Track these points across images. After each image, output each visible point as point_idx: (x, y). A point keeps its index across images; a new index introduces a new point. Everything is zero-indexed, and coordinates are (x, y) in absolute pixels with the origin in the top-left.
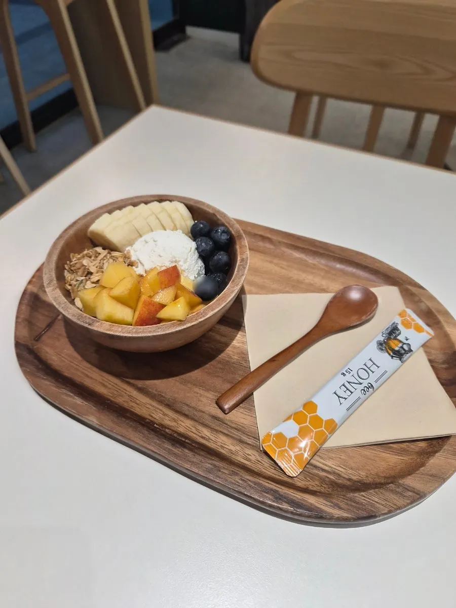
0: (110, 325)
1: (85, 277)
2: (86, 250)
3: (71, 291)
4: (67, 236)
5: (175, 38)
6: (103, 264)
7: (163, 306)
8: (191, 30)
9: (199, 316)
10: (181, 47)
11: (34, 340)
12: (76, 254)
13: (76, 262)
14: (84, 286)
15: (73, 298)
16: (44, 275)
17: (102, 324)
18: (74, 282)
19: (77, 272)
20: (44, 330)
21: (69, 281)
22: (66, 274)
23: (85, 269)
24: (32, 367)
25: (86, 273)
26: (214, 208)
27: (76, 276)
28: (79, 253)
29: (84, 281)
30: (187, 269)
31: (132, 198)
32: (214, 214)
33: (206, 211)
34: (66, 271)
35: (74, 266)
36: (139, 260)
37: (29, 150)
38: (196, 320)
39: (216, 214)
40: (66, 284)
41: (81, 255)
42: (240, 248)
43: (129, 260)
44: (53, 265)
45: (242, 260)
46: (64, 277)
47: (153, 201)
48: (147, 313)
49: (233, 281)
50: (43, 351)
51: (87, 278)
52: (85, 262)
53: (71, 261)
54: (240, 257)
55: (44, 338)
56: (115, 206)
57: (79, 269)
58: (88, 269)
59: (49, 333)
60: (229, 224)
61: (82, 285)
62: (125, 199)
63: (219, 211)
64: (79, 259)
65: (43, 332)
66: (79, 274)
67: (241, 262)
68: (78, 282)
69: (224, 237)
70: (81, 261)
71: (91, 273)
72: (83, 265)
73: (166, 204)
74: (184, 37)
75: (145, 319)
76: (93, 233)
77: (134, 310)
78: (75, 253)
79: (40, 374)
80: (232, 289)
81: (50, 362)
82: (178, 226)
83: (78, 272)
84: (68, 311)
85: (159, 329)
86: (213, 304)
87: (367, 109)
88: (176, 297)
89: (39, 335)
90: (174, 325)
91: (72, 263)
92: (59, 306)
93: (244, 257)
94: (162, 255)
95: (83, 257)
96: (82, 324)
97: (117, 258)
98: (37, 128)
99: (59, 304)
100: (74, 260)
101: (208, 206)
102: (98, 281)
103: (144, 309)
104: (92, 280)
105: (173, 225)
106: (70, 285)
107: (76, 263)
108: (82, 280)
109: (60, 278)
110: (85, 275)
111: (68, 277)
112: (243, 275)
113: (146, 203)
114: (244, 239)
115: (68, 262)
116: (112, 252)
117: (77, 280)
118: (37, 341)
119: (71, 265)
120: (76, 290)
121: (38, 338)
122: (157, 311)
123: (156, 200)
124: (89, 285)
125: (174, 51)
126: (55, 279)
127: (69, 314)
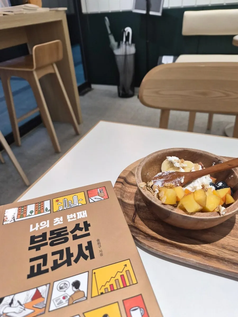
5: (86, 90)
8: (93, 86)
10: (90, 93)
37: (18, 146)
65: (134, 218)
74: (90, 89)
87: (187, 114)
98: (22, 135)
118: (134, 222)
125: (86, 95)
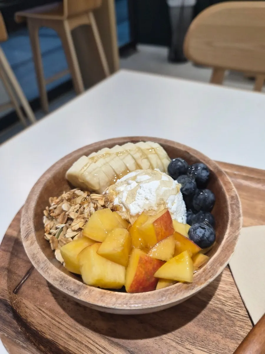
0: (101, 293)
1: (65, 223)
2: (64, 192)
3: (51, 242)
4: (44, 180)
6: (84, 208)
7: (161, 262)
9: (207, 274)
11: (13, 292)
12: (55, 198)
13: (55, 206)
14: (65, 235)
15: (52, 249)
16: (21, 226)
17: (90, 290)
18: (53, 231)
19: (56, 219)
20: (24, 279)
21: (49, 230)
22: (45, 220)
23: (65, 215)
24: (10, 331)
25: (66, 219)
26: (184, 146)
27: (55, 223)
28: (58, 196)
29: (64, 229)
30: (176, 212)
31: (105, 141)
32: (186, 152)
33: (177, 149)
34: (45, 218)
35: (53, 212)
36: (122, 203)
38: (206, 280)
39: (188, 151)
40: (45, 232)
41: (60, 198)
42: (225, 184)
43: (112, 204)
44: (31, 213)
45: (232, 197)
46: (43, 224)
47: (127, 142)
48: (144, 272)
49: (232, 224)
50: (23, 305)
51: (67, 224)
52: (65, 206)
53: (50, 206)
54: (229, 195)
55: (24, 288)
56: (91, 148)
57: (59, 215)
58: (68, 215)
59: (29, 282)
60: (204, 160)
61: (62, 234)
62: (99, 142)
63: (190, 149)
64: (58, 203)
65: (23, 281)
66: (58, 220)
67: (231, 201)
68: (58, 230)
69: (205, 174)
70: (59, 205)
71: (72, 220)
72: (63, 211)
73: (141, 144)
75: (141, 281)
76: (71, 176)
77: (126, 266)
78: (53, 197)
79: (20, 341)
80: (233, 234)
81: (30, 319)
82: (155, 165)
83: (58, 218)
84: (48, 273)
85: (162, 296)
86: (219, 256)
88: (177, 252)
89: (18, 285)
90: (179, 289)
91: (51, 208)
92: (39, 266)
93: (233, 194)
94: (149, 198)
95: (62, 201)
96: (66, 291)
97: (97, 201)
99: (38, 262)
100: (53, 205)
101: (178, 144)
102: (80, 229)
103: (141, 269)
104: (73, 228)
105: (149, 164)
106: (50, 234)
107: (55, 208)
108: (62, 228)
109: (39, 227)
110: (65, 222)
111: (47, 225)
112: (239, 216)
113: (121, 144)
114: (225, 175)
115: (47, 208)
116: (91, 195)
117: (57, 228)
118: (16, 293)
119: (50, 211)
120: (56, 240)
121: (16, 290)
122: (155, 269)
123: (129, 142)
124: (70, 234)
126: (33, 230)
127: (49, 277)
